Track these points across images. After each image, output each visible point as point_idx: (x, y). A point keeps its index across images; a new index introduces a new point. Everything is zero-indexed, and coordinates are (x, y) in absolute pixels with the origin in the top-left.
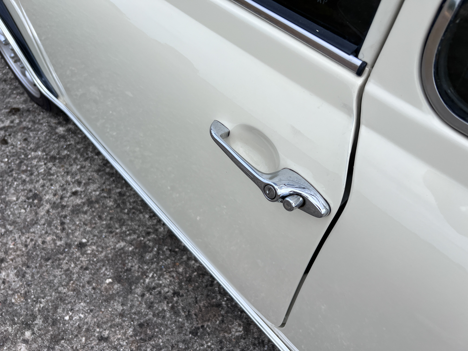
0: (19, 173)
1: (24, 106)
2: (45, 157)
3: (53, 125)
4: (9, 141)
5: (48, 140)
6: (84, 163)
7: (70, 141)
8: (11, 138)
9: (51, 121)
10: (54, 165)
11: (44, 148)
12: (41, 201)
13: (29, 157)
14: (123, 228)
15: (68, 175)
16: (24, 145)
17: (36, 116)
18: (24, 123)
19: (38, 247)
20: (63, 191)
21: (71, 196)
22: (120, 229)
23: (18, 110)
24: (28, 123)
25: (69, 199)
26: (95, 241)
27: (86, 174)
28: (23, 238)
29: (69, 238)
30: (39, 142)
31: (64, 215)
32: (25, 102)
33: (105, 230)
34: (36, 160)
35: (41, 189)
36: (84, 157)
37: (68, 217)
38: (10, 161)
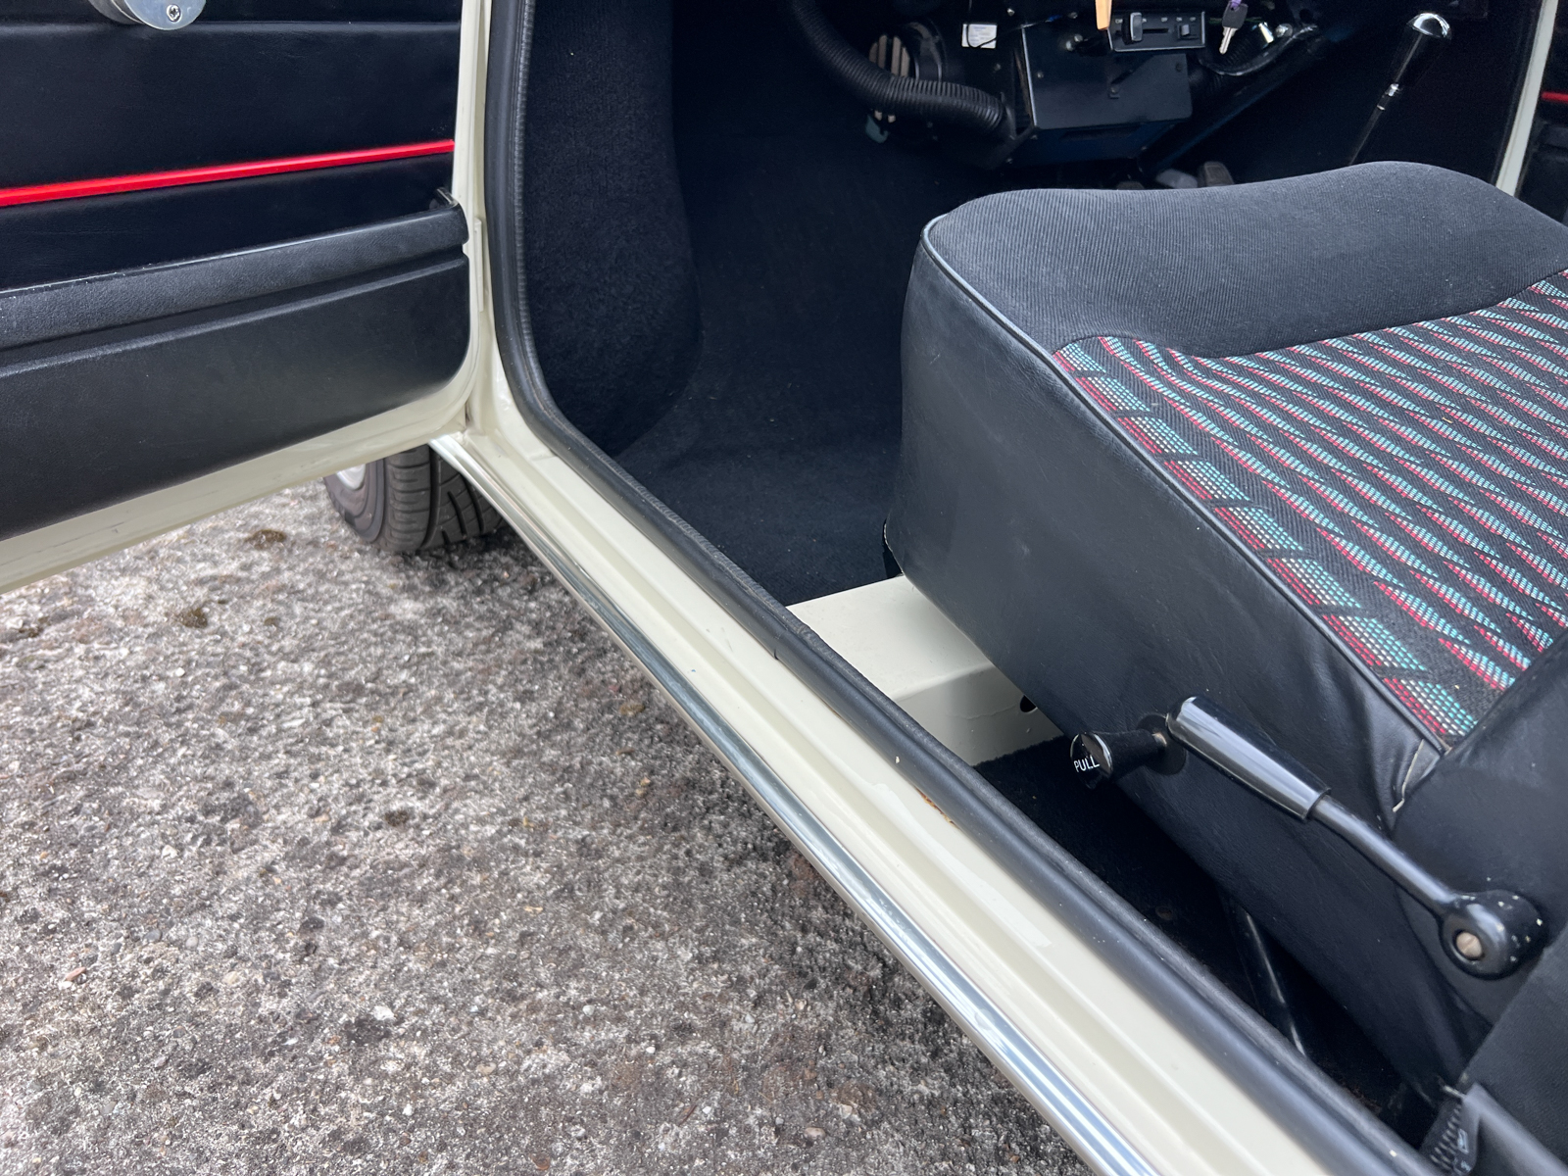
0: (209, 721)
1: (303, 529)
2: (322, 681)
3: (385, 592)
4: (214, 619)
5: (353, 632)
6: (463, 719)
7: (429, 644)
8: (225, 610)
9: (379, 579)
10: (346, 711)
11: (326, 656)
12: (253, 826)
13: (263, 675)
14: (567, 986)
15: (388, 751)
16: (260, 638)
17: (332, 561)
18: (287, 575)
19: (171, 1009)
20: (351, 804)
21: (378, 827)
22: (554, 990)
23: (281, 537)
24: (298, 577)
25: (366, 834)
26: (428, 1023)
27: (461, 759)
28: (129, 956)
29: (318, 991)
30: (317, 635)
31: (329, 893)
32: (312, 519)
33: (488, 982)
34: (285, 689)
35: (269, 784)
36: (468, 699)
37: (341, 905)
38: (190, 679)
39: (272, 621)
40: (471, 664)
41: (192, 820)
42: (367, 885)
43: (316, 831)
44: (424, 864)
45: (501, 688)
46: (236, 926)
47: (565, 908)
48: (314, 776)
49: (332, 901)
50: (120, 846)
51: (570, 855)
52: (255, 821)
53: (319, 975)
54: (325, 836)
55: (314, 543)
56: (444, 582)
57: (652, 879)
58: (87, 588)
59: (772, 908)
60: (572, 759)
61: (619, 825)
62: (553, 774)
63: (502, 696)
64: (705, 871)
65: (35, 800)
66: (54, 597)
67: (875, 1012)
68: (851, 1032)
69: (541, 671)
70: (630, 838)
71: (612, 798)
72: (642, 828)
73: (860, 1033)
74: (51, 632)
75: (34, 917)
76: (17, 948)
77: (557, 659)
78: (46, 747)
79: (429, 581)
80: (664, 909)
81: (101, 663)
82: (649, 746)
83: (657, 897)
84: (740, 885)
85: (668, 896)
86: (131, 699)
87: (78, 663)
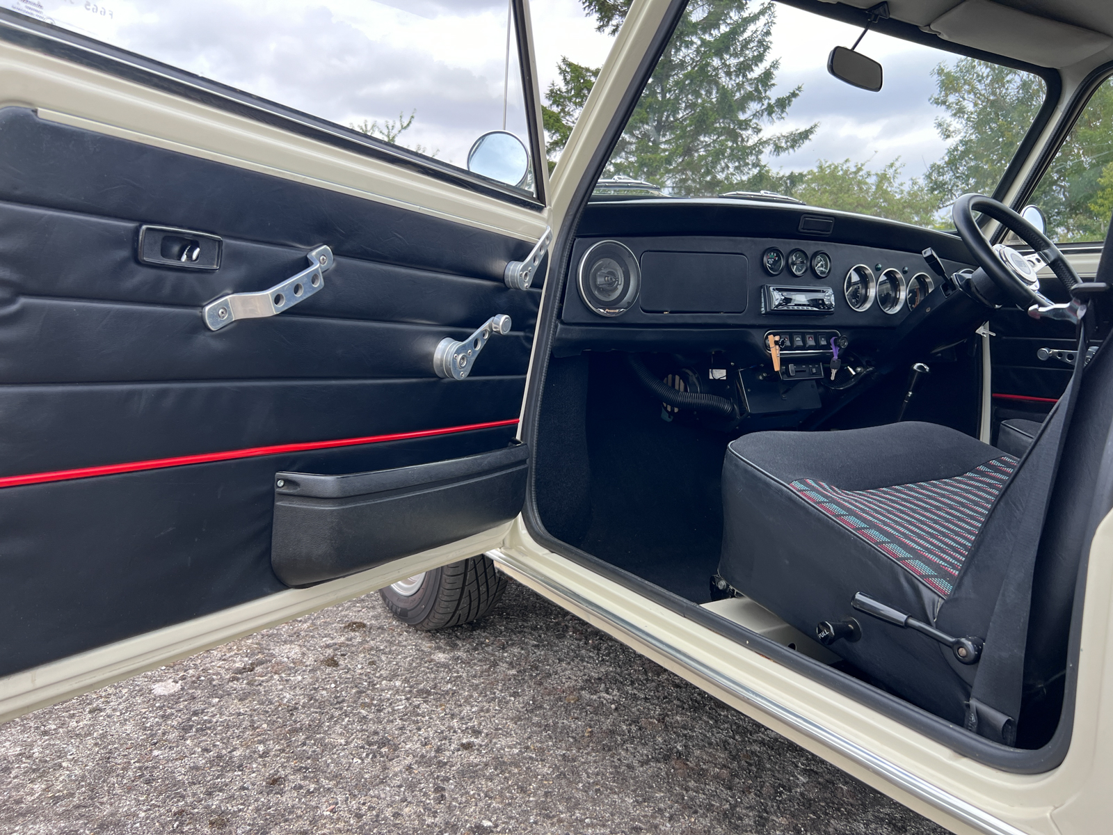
0: (356, 707)
1: (373, 622)
2: (407, 689)
3: (426, 649)
4: (341, 662)
5: (416, 667)
6: (486, 705)
7: (458, 672)
8: (345, 659)
9: (421, 644)
10: (424, 702)
11: (406, 678)
12: (395, 750)
13: (376, 687)
14: (575, 813)
15: (453, 719)
16: (368, 670)
17: (394, 636)
18: (372, 642)
19: (383, 822)
20: (441, 740)
21: (459, 750)
22: (569, 814)
23: (364, 626)
24: (379, 643)
25: (453, 753)
26: (510, 827)
27: (491, 722)
28: (354, 802)
29: (452, 814)
30: (398, 669)
31: (444, 777)
32: (376, 617)
33: (535, 811)
34: (390, 693)
35: (397, 732)
36: (486, 696)
37: (451, 781)
38: (338, 689)
39: (372, 663)
40: (482, 681)
41: (363, 747)
42: (462, 773)
43: (427, 752)
44: (486, 765)
45: (501, 691)
46: (402, 789)
47: (563, 782)
48: (419, 729)
49: (447, 779)
50: (332, 759)
51: (559, 760)
52: (396, 748)
53: (450, 809)
54: (433, 754)
55: (381, 628)
56: (456, 645)
57: (604, 770)
58: (269, 650)
59: (668, 782)
60: (548, 721)
61: (581, 749)
62: (540, 727)
63: (503, 694)
64: (630, 767)
65: (281, 740)
66: (253, 654)
67: (730, 822)
68: (720, 830)
69: (520, 683)
70: (588, 754)
71: (573, 737)
72: (593, 749)
73: (725, 830)
74: (258, 669)
75: (301, 787)
76: (297, 800)
77: (526, 678)
78: (277, 718)
79: (447, 644)
80: (614, 782)
81: (290, 682)
82: (586, 715)
83: (608, 778)
84: (649, 772)
85: (614, 777)
86: (312, 698)
87: (278, 682)
